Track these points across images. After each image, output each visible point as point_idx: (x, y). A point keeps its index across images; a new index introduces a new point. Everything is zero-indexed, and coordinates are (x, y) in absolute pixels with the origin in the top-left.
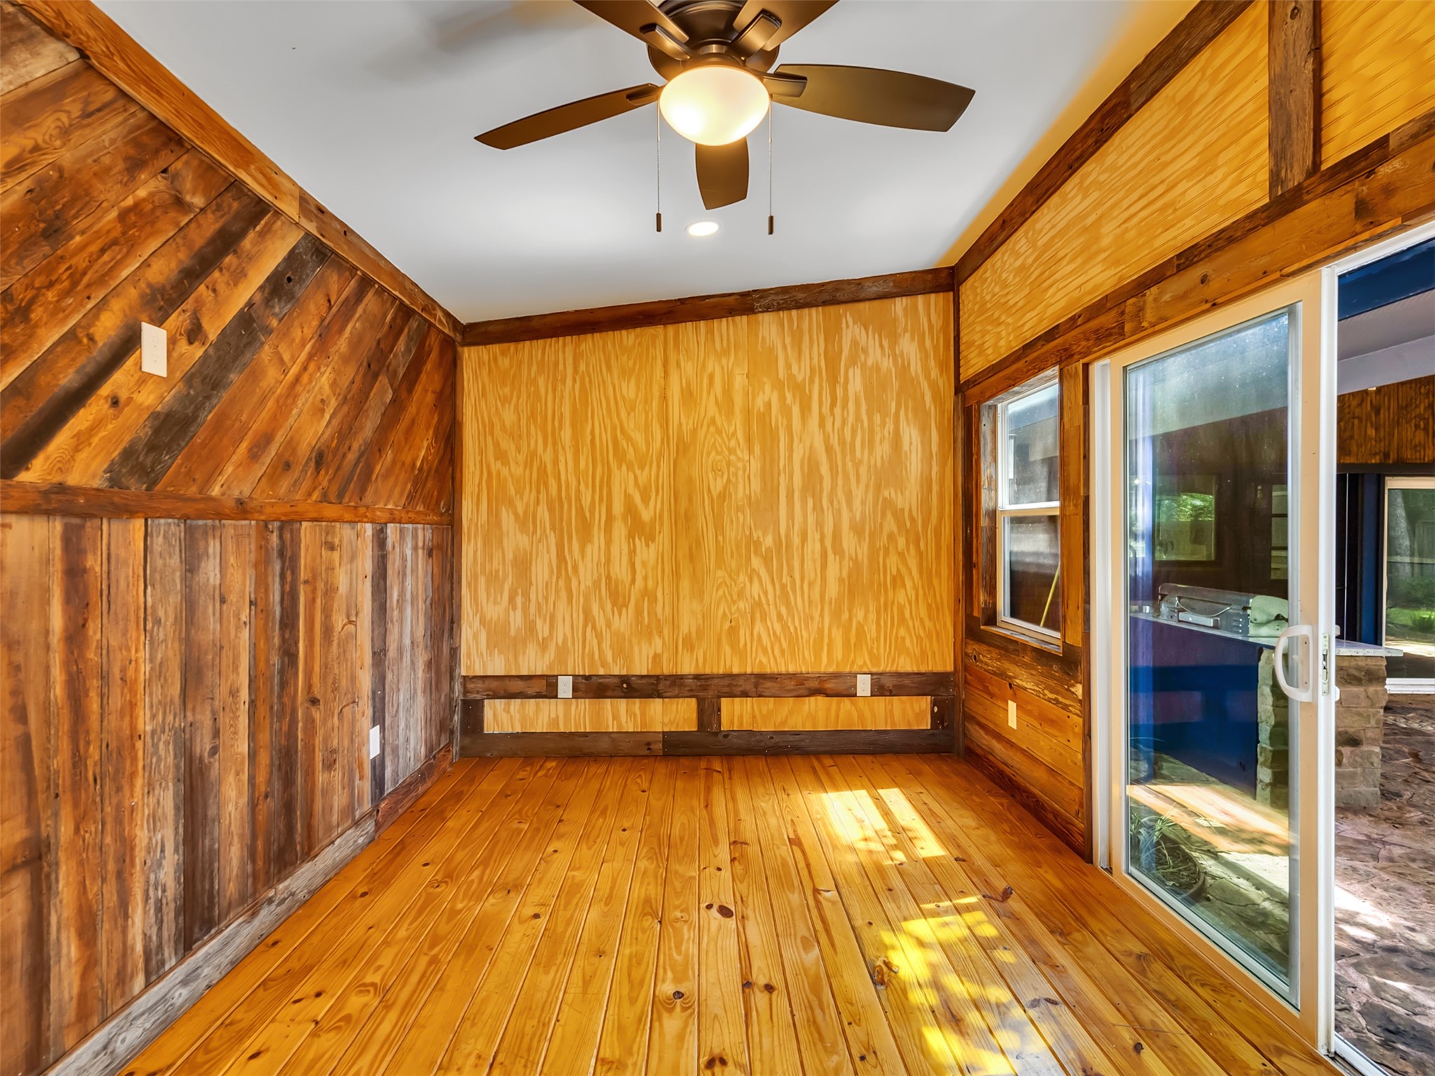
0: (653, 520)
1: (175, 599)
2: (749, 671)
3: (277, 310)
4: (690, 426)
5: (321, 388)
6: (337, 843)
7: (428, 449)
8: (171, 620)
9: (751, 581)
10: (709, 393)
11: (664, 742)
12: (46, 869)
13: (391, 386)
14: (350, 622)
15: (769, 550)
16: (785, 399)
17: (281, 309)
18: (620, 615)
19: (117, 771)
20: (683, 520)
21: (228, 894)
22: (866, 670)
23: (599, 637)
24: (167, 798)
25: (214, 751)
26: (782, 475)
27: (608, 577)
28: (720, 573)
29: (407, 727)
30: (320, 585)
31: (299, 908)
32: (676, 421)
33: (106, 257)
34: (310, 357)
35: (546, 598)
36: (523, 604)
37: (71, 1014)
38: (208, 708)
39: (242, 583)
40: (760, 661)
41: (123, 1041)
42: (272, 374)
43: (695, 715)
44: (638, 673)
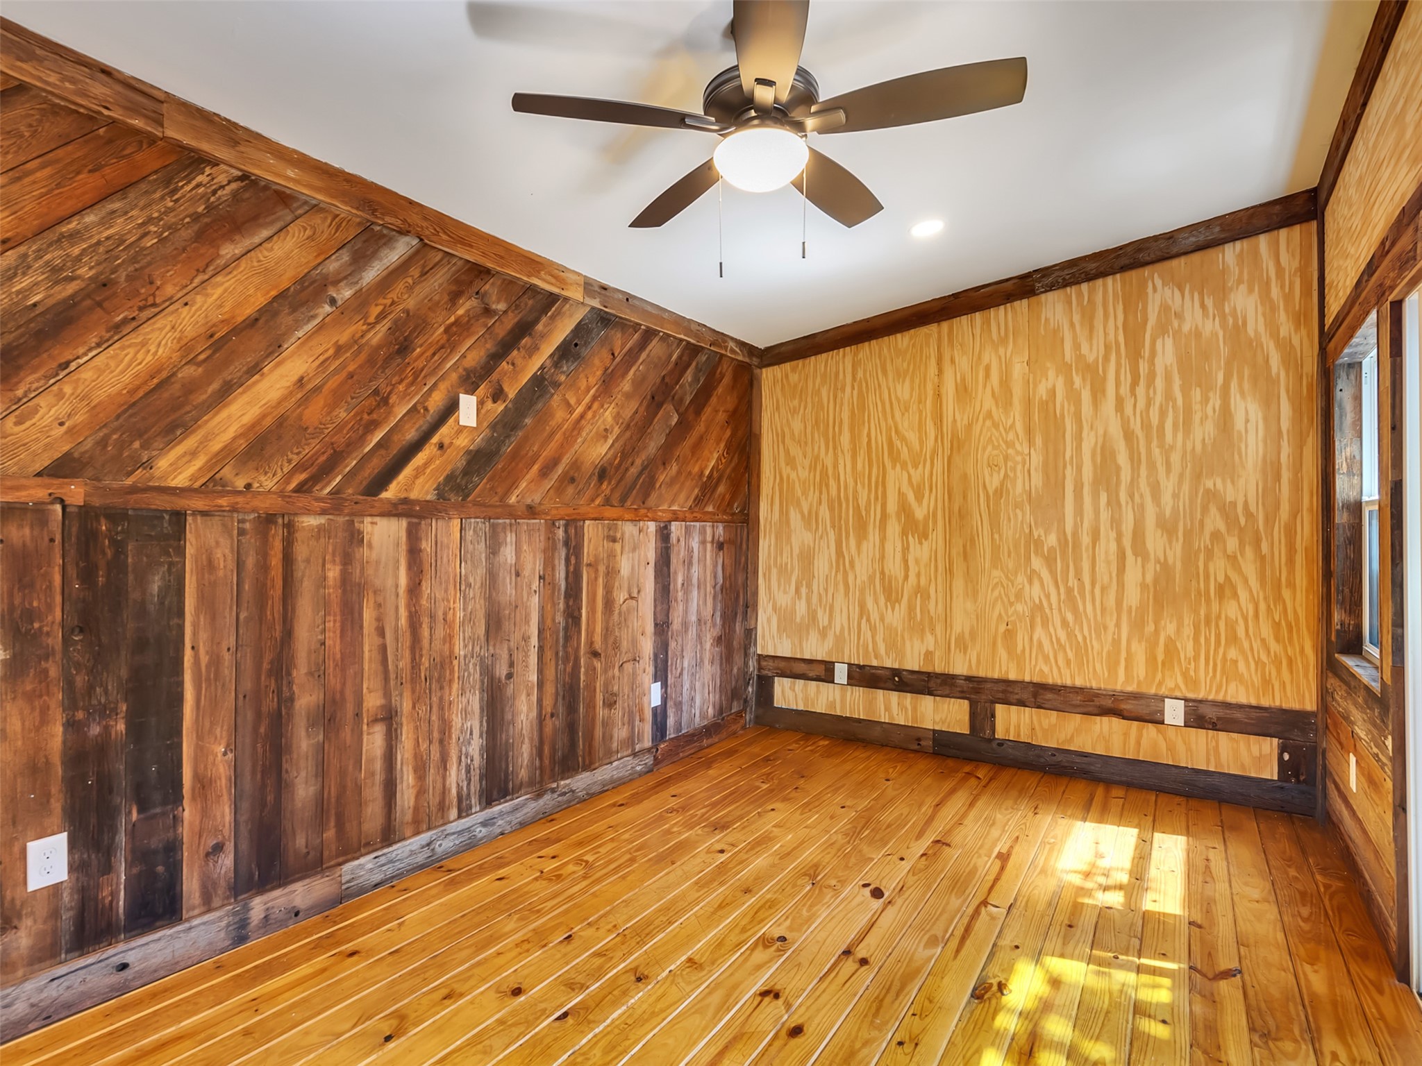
0: (926, 518)
1: (481, 571)
2: (1027, 679)
3: (565, 369)
4: (965, 422)
5: (604, 420)
6: (615, 764)
7: (719, 459)
8: (478, 584)
9: (1031, 582)
10: (985, 387)
11: (934, 740)
12: (395, 726)
13: (677, 411)
14: (632, 598)
15: (1051, 549)
16: (1072, 383)
17: (568, 368)
18: (893, 610)
19: (440, 677)
20: (958, 518)
21: (520, 777)
22: (1178, 694)
23: (873, 630)
24: (475, 701)
25: (509, 676)
26: (1069, 467)
27: (882, 573)
28: (996, 573)
29: (693, 688)
30: (602, 569)
31: (578, 803)
32: (950, 419)
33: (436, 358)
34: (595, 398)
35: (826, 590)
36: (807, 594)
37: (409, 817)
38: (506, 646)
39: (533, 564)
40: (1041, 670)
41: (440, 845)
42: (560, 415)
43: (967, 718)
44: (910, 668)
